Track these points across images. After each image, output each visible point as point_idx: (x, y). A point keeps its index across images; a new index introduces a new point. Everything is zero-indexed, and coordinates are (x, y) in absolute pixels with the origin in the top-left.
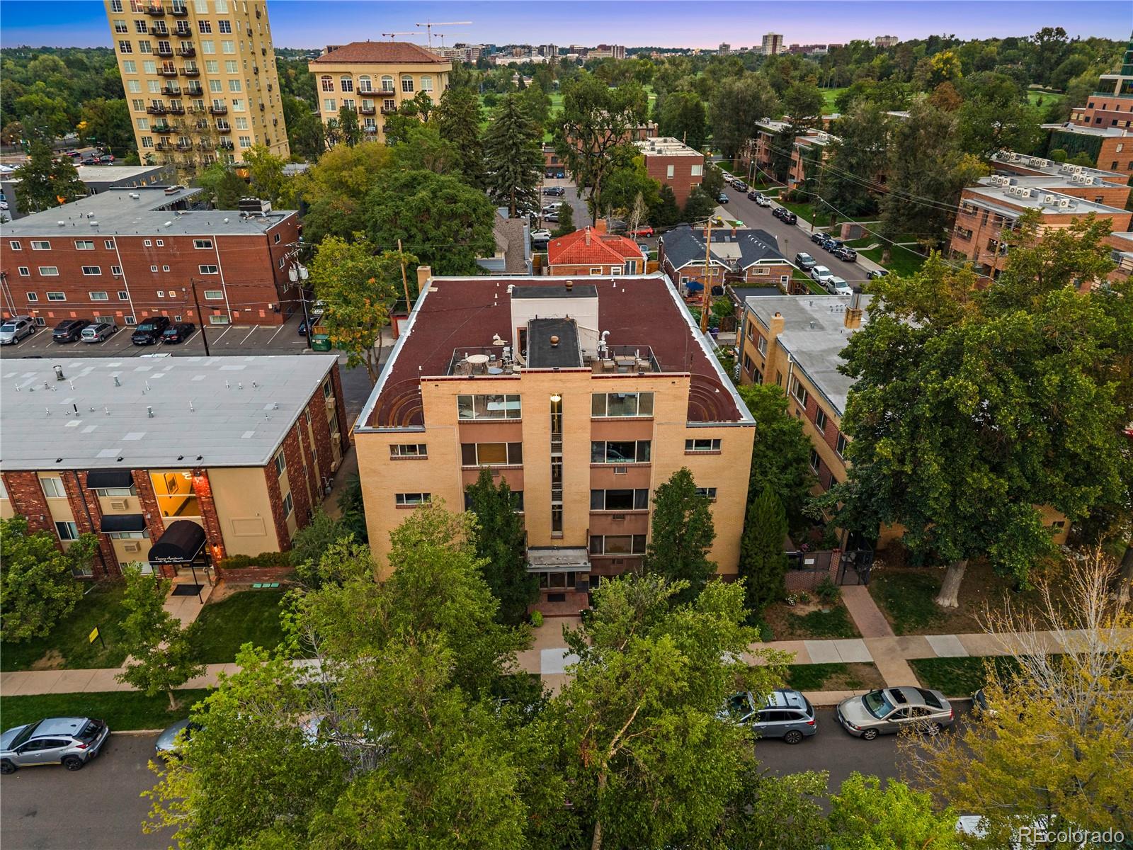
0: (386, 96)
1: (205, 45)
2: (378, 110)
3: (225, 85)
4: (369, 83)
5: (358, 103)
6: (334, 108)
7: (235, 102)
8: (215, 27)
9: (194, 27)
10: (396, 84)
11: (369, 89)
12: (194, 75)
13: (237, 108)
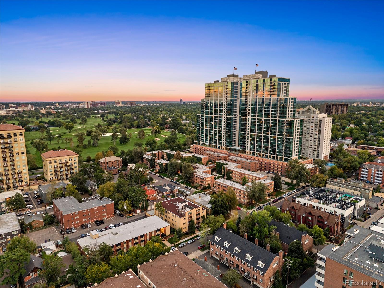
0: (65, 163)
1: (16, 158)
2: (64, 166)
3: (22, 166)
4: (61, 161)
5: (59, 166)
6: (51, 167)
7: (24, 170)
8: (20, 153)
9: (14, 154)
10: (68, 160)
11: (61, 162)
12: (14, 165)
13: (24, 171)
